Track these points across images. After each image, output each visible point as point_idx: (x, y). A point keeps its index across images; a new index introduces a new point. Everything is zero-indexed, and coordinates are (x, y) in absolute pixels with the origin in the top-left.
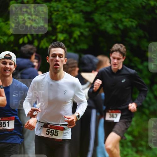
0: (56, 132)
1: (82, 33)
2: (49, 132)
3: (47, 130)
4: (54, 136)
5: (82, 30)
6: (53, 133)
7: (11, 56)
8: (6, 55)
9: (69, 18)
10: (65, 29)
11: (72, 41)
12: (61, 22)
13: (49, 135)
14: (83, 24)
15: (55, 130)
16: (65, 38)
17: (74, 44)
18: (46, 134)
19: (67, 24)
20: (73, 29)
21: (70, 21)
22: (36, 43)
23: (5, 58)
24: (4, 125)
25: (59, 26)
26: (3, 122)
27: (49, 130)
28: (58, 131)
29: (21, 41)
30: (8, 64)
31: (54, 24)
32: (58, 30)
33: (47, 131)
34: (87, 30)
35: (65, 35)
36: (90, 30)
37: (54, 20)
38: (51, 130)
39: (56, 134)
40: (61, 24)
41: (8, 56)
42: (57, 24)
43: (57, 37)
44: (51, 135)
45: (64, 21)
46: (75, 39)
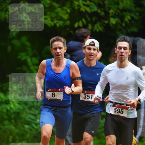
0: (122, 110)
1: (132, 18)
2: (116, 110)
3: (115, 108)
4: (120, 113)
5: (132, 15)
6: (119, 111)
7: (95, 43)
8: (91, 42)
9: (121, 3)
10: (117, 13)
11: (124, 25)
12: (113, 7)
13: (116, 113)
14: (133, 9)
15: (121, 109)
16: (117, 22)
17: (125, 28)
18: (114, 112)
19: (119, 9)
20: (124, 13)
21: (121, 6)
22: (90, 27)
23: (90, 45)
24: (88, 98)
25: (111, 11)
26: (88, 95)
27: (116, 109)
28: (123, 110)
29: (76, 25)
30: (92, 50)
31: (107, 9)
32: (111, 15)
33: (115, 110)
34: (137, 14)
35: (117, 20)
36: (140, 15)
37: (107, 5)
38: (117, 108)
39: (122, 112)
40: (113, 10)
41: (92, 43)
42: (110, 9)
43: (109, 21)
44: (117, 112)
45: (116, 6)
46: (126, 23)
